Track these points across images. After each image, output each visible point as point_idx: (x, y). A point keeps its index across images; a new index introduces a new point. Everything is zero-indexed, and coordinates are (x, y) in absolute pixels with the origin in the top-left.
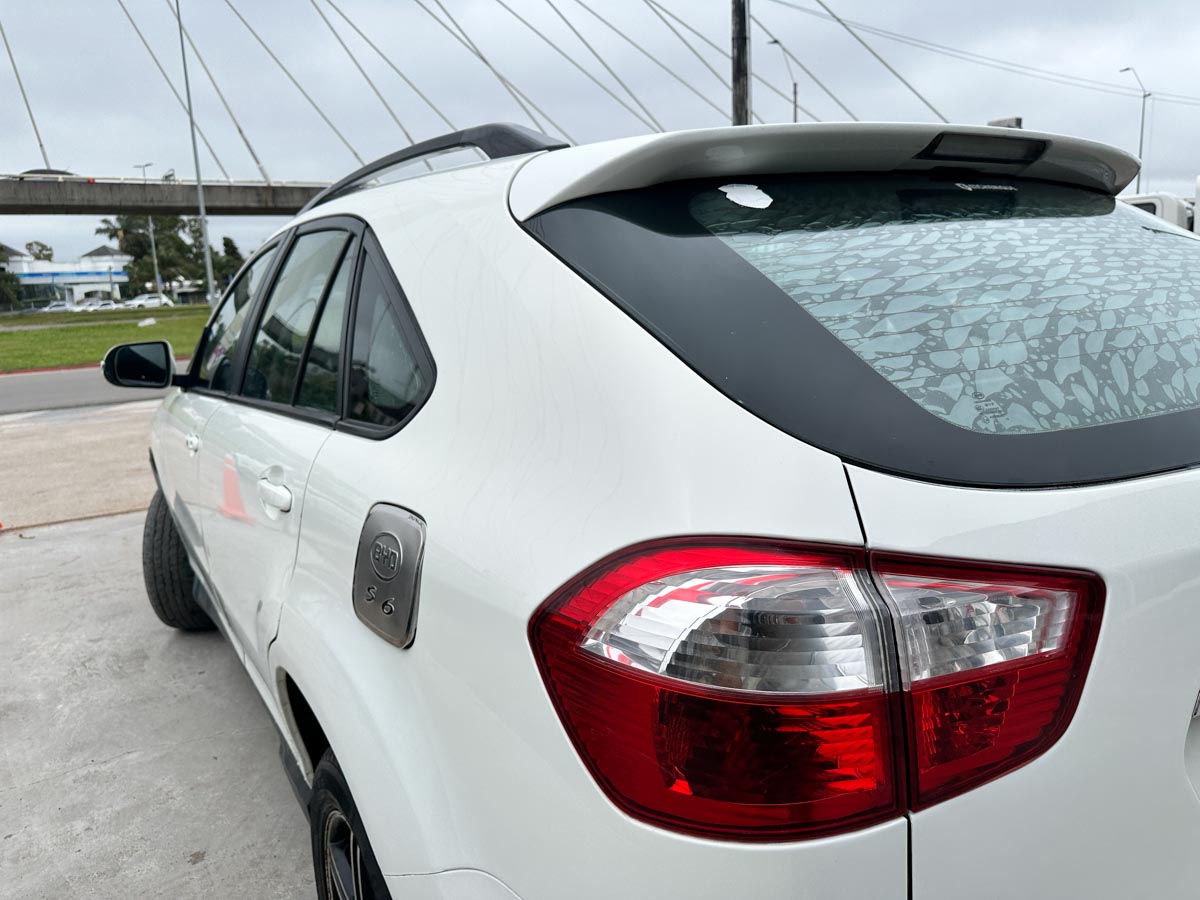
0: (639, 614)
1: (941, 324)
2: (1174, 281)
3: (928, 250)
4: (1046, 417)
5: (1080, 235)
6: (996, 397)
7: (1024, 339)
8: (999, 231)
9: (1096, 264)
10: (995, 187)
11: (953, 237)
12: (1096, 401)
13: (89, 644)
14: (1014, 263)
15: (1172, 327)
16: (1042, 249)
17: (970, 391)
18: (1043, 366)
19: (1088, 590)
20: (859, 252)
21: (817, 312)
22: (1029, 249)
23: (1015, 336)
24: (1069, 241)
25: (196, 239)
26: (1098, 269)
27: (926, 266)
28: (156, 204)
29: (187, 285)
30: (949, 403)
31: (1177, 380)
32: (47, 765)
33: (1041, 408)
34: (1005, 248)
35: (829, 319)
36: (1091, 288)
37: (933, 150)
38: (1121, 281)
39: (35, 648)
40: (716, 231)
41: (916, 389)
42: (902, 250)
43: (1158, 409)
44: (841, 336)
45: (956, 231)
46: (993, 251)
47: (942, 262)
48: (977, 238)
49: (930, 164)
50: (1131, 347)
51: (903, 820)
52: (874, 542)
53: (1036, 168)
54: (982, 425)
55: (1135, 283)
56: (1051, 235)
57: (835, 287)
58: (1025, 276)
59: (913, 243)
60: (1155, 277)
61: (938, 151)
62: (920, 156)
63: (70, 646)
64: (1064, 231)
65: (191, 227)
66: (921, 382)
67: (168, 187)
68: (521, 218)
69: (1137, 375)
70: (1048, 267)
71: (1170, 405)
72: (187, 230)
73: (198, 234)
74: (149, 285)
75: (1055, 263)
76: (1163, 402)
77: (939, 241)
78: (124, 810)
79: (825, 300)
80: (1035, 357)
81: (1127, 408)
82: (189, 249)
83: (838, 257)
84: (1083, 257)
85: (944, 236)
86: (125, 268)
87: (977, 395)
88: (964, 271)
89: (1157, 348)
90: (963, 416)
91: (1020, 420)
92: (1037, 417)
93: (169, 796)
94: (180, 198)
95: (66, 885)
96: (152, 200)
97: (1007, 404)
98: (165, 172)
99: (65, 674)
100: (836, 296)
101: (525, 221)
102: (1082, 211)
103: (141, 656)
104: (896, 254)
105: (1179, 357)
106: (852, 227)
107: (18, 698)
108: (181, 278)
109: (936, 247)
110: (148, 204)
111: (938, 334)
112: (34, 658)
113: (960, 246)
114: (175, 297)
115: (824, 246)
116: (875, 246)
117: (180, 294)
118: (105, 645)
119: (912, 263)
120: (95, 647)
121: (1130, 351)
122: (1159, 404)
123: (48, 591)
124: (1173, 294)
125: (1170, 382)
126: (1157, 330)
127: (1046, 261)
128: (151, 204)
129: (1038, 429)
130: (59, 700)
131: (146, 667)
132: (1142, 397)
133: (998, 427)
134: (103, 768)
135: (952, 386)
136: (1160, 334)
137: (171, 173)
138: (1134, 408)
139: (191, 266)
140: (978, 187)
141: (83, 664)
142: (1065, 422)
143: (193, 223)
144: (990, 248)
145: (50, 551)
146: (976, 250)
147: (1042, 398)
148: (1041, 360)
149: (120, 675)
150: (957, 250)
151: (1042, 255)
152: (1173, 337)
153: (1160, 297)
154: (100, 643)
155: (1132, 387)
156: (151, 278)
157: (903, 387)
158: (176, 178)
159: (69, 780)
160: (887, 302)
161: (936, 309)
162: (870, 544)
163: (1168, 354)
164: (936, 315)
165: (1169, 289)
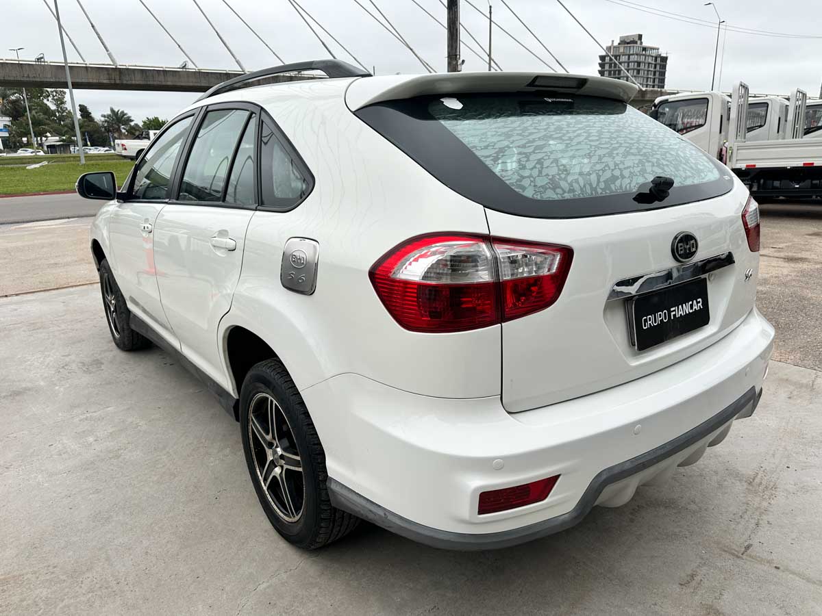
0: (406, 268)
1: (525, 159)
2: (631, 144)
3: (526, 129)
4: (560, 194)
5: (595, 123)
6: (542, 187)
7: (557, 166)
8: (559, 121)
9: (597, 136)
10: (563, 100)
11: (537, 123)
12: (581, 189)
13: (62, 358)
14: (560, 135)
15: (622, 162)
16: (575, 129)
17: (533, 184)
18: (563, 176)
19: (567, 254)
20: (497, 130)
21: (478, 153)
22: (569, 129)
23: (554, 165)
24: (589, 126)
25: (58, 106)
26: (597, 138)
27: (523, 136)
28: (31, 79)
29: (53, 140)
30: (524, 188)
31: (618, 183)
32: (60, 414)
33: (559, 191)
34: (559, 129)
35: (483, 156)
36: (591, 146)
37: (534, 82)
38: (606, 143)
39: (29, 360)
40: (440, 119)
41: (512, 183)
42: (514, 129)
43: (606, 193)
44: (487, 163)
45: (538, 121)
46: (553, 130)
47: (531, 134)
48: (548, 124)
49: (533, 89)
50: (602, 170)
51: (500, 325)
52: (492, 234)
53: (583, 91)
54: (535, 196)
55: (612, 144)
56: (581, 123)
57: (486, 144)
58: (564, 140)
59: (519, 126)
60: (623, 142)
61: (536, 83)
62: (528, 85)
63: (51, 358)
64: (588, 121)
65: (54, 96)
66: (515, 181)
67: (40, 65)
68: (353, 110)
69: (602, 180)
70: (576, 137)
71: (612, 192)
72: (50, 99)
73: (59, 102)
74: (25, 139)
75: (579, 135)
76: (609, 190)
77: (531, 125)
78: (113, 432)
79: (482, 149)
80: (560, 172)
81: (594, 192)
82: (53, 113)
83: (489, 131)
84: (592, 133)
85: (534, 123)
86: (5, 126)
87: (535, 186)
88: (539, 138)
89: (613, 170)
90: (529, 193)
91: (550, 195)
92: (557, 194)
93: (137, 425)
94: (49, 76)
95: (92, 463)
96: (28, 77)
97: (546, 189)
98: (38, 56)
99: (53, 372)
100: (486, 147)
101: (355, 111)
102: (600, 112)
103: (98, 363)
104: (511, 131)
105: (622, 174)
106: (496, 118)
107: (29, 385)
108: (48, 134)
109: (529, 128)
110: (25, 79)
111: (524, 163)
112: (30, 365)
113: (539, 128)
114: (46, 148)
115: (483, 126)
116: (504, 127)
117: (48, 146)
118: (73, 357)
119: (518, 134)
120: (67, 359)
121: (601, 171)
122: (607, 191)
123: (24, 331)
124: (628, 149)
125: (614, 183)
126: (615, 163)
127: (575, 134)
128: (28, 79)
129: (557, 199)
130: (55, 385)
131: (103, 368)
132: (601, 189)
133: (541, 197)
134: (95, 414)
135: (526, 183)
136: (616, 165)
137: (42, 56)
138: (596, 192)
139: (56, 126)
140: (554, 100)
141: (63, 367)
142: (567, 196)
143: (54, 93)
144: (552, 128)
145: (16, 310)
146: (545, 130)
147: (560, 187)
148: (562, 173)
149: (88, 372)
150: (538, 129)
151: (574, 132)
152: (621, 166)
153: (621, 150)
154: (70, 357)
155: (598, 185)
156: (27, 134)
157: (507, 182)
158: (46, 60)
159: (76, 420)
160: (506, 150)
161: (524, 153)
162: (491, 234)
163: (617, 173)
164: (524, 156)
165: (627, 147)
